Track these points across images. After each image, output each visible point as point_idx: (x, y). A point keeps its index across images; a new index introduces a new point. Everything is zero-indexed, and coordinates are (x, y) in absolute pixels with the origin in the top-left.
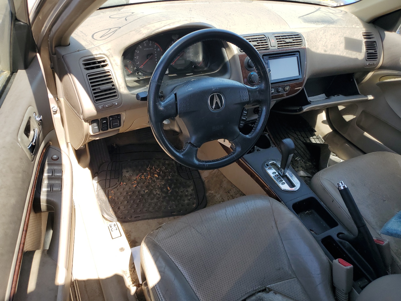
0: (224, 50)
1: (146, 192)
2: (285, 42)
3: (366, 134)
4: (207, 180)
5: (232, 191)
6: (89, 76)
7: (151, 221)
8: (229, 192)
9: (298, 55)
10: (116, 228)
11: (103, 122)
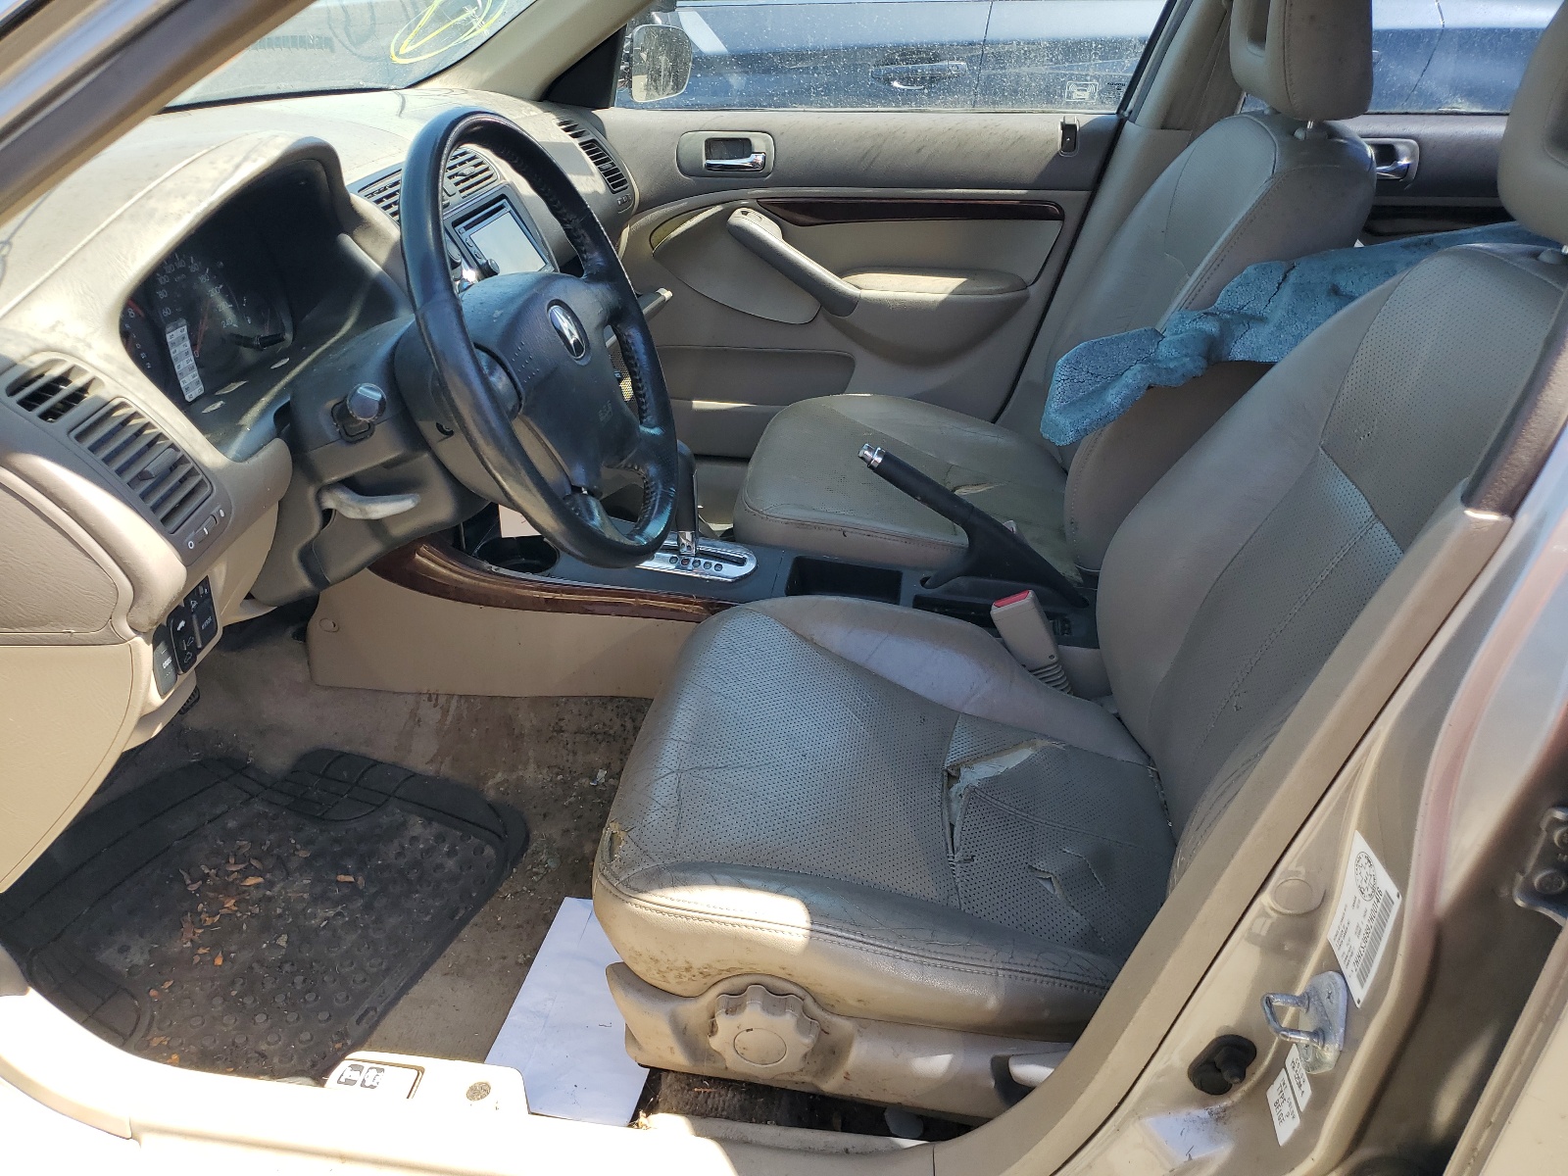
0: (346, 240)
1: (284, 944)
2: (462, 175)
3: (697, 404)
4: (448, 760)
5: (567, 717)
6: (80, 437)
7: (417, 990)
8: (561, 731)
9: (509, 208)
10: (371, 1068)
11: (179, 629)
